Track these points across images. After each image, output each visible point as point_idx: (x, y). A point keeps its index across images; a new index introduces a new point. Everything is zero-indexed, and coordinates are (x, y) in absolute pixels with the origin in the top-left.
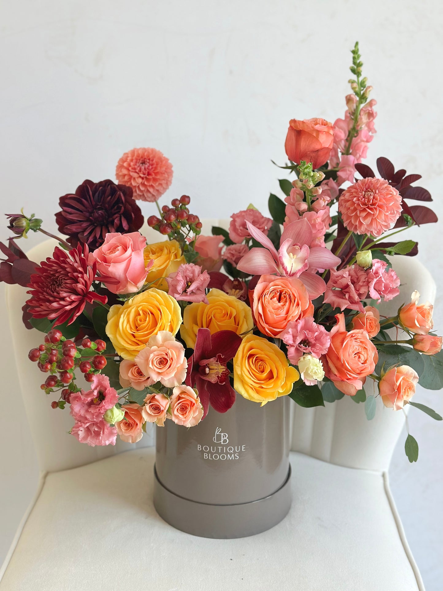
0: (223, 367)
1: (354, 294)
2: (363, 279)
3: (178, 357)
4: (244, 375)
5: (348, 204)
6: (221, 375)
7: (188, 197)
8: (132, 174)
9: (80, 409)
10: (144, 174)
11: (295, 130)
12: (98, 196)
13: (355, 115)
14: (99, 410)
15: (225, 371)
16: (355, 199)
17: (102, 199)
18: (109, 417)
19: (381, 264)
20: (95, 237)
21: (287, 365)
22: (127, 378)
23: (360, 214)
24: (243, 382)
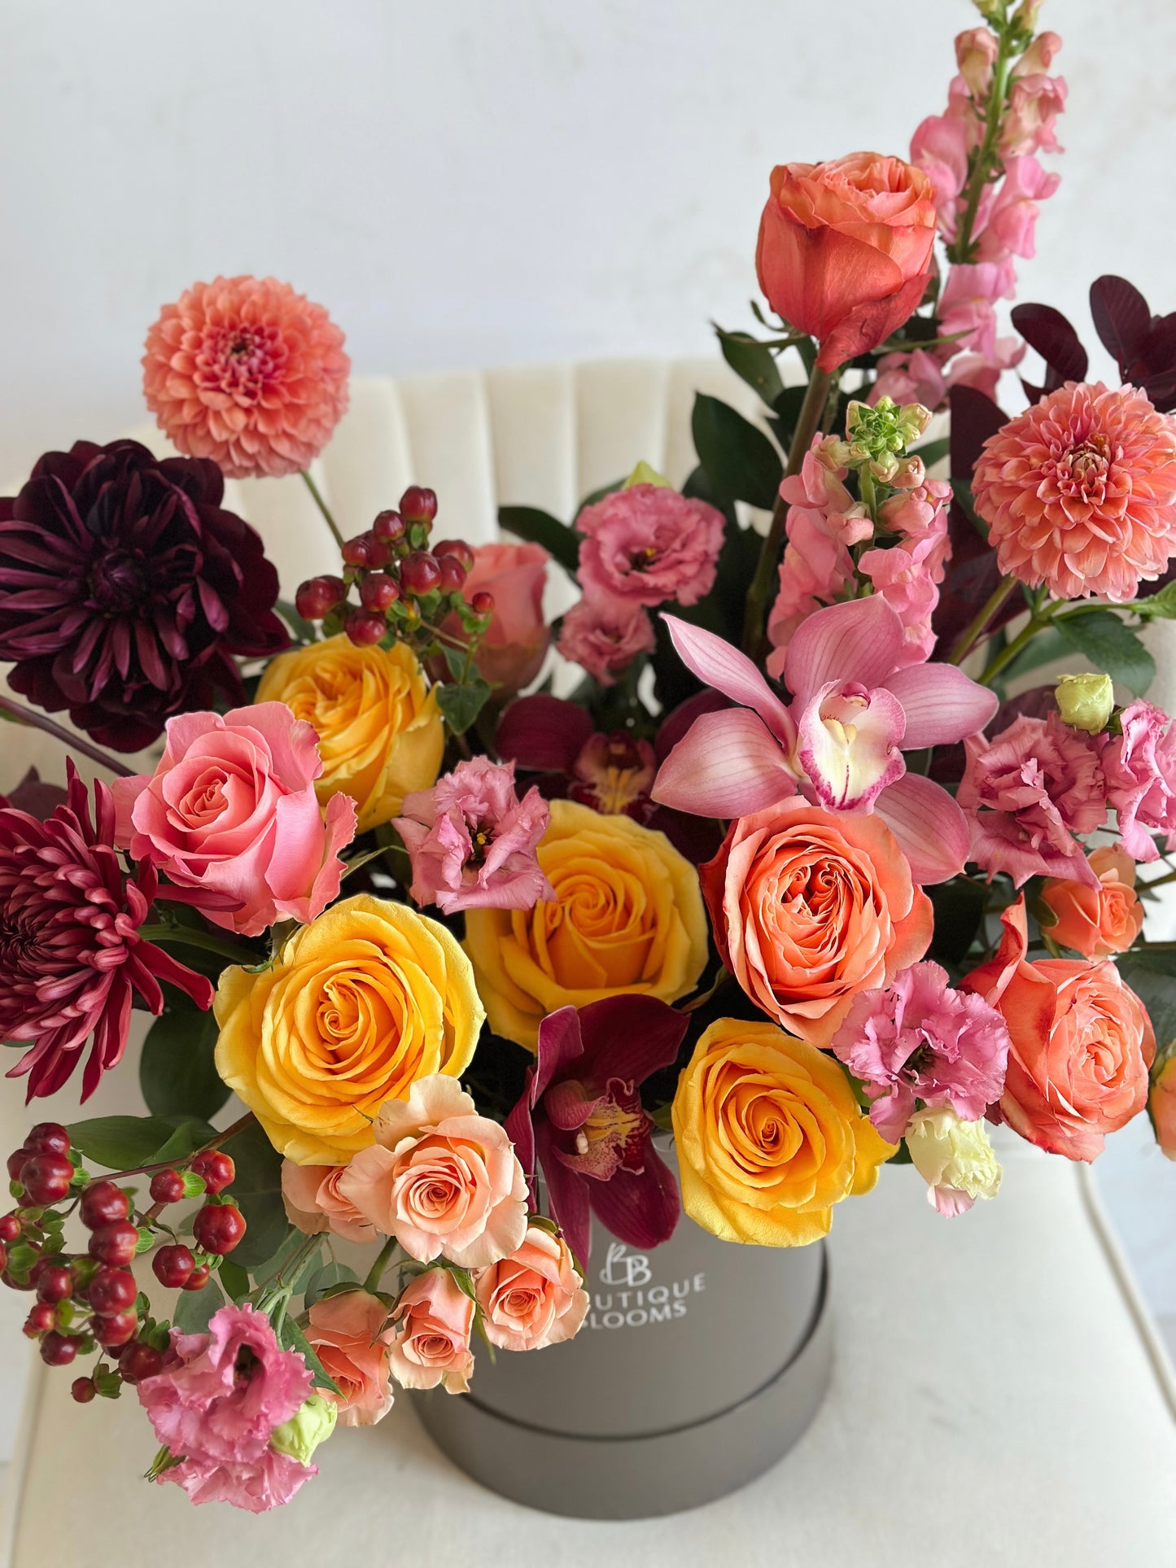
0: (632, 1116)
1: (1059, 838)
2: (1085, 776)
3: (495, 1170)
4: (716, 1171)
5: (1018, 504)
6: (627, 1143)
7: (430, 493)
8: (207, 398)
9: (180, 1423)
10: (250, 394)
11: (803, 226)
12: (101, 518)
13: (991, 104)
14: (250, 1432)
15: (638, 1129)
16: (1043, 486)
17: (116, 519)
18: (287, 1443)
19: (1150, 721)
20: (114, 674)
21: (855, 1111)
22: (311, 1210)
23: (1062, 543)
24: (716, 1193)
